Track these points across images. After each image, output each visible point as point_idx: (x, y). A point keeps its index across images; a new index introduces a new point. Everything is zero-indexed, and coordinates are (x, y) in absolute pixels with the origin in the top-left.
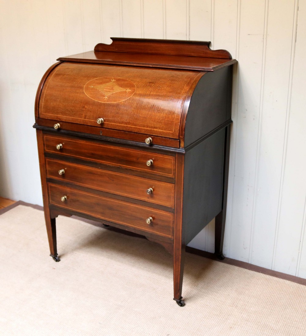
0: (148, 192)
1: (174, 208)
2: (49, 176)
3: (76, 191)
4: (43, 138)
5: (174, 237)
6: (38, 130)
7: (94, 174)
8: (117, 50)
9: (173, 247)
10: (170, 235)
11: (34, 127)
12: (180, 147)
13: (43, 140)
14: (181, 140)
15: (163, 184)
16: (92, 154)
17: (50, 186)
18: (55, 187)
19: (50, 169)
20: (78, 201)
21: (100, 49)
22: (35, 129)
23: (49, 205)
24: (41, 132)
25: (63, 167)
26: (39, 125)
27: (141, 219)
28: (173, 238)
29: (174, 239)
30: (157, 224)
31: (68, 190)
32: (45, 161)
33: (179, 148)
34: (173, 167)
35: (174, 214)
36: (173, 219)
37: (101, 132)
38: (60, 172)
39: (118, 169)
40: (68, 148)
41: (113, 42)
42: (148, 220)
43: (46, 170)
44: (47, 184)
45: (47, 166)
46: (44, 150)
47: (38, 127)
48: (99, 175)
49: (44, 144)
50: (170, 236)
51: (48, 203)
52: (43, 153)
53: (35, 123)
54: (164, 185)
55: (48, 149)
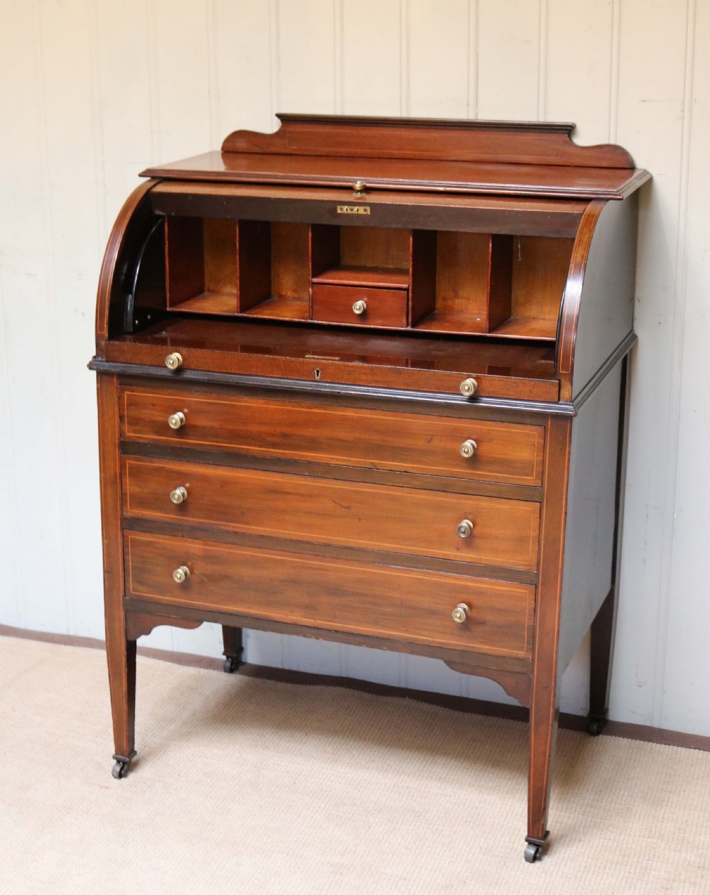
0: (463, 530)
1: (538, 570)
2: (132, 512)
3: (221, 550)
4: (120, 398)
5: (533, 656)
6: (102, 375)
7: (288, 493)
8: (294, 147)
9: (530, 682)
10: (522, 649)
11: (90, 367)
12: (559, 400)
13: (120, 405)
14: (563, 381)
15: (505, 506)
16: (285, 435)
17: (133, 541)
18: (149, 544)
19: (137, 490)
20: (227, 577)
21: (241, 145)
22: (94, 373)
23: (124, 600)
24: (115, 380)
25: (180, 478)
26: (107, 361)
27: (432, 613)
28: (531, 657)
29: (533, 660)
30: (483, 623)
31: (195, 547)
32: (122, 467)
33: (557, 403)
34: (537, 456)
35: (536, 587)
36: (533, 602)
37: (318, 372)
38: (174, 494)
39: (367, 475)
40: (202, 422)
41: (282, 126)
42: (457, 612)
43: (123, 495)
44: (123, 536)
45: (127, 480)
46: (122, 434)
47: (107, 366)
48: (302, 495)
49: (121, 418)
50: (522, 654)
51: (122, 593)
52: (117, 442)
53: (94, 353)
54: (508, 507)
55: (135, 432)
